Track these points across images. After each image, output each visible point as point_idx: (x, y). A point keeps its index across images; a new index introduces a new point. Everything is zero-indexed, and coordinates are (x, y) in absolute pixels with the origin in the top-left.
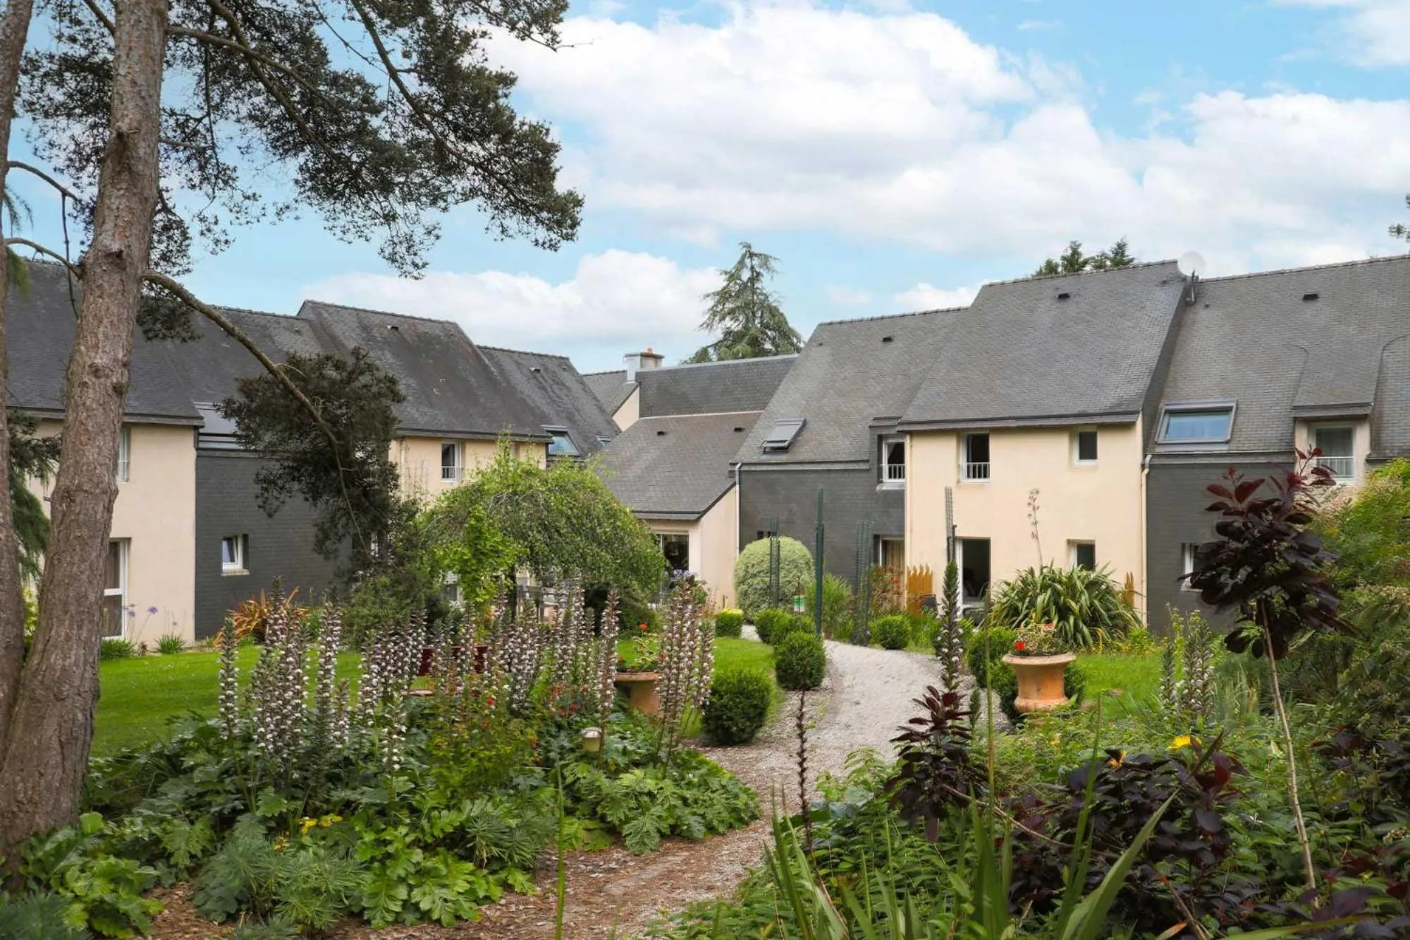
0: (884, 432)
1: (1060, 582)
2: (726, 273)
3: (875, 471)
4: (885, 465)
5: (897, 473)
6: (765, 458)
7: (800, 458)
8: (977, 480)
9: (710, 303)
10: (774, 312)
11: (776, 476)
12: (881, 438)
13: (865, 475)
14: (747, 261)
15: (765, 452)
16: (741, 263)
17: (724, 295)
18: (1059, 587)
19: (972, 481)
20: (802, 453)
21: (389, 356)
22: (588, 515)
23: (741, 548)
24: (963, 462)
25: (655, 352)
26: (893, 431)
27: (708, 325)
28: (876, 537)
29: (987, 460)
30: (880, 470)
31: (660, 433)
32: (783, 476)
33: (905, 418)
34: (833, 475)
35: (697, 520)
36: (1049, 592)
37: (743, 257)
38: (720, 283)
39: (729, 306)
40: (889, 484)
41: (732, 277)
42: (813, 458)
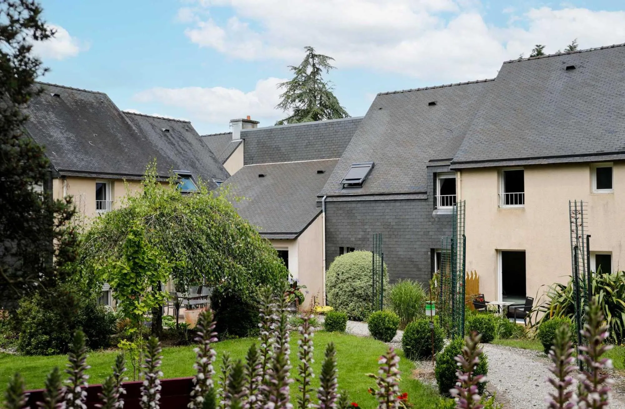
0: (439, 170)
1: (609, 285)
2: (295, 68)
3: (432, 200)
4: (438, 195)
5: (452, 201)
6: (345, 192)
7: (372, 191)
8: (514, 206)
9: (285, 89)
10: (329, 95)
11: (354, 205)
12: (435, 175)
13: (424, 203)
14: (311, 60)
15: (344, 188)
16: (306, 62)
17: (294, 85)
18: (609, 289)
19: (510, 206)
20: (373, 187)
21: (52, 116)
22: (224, 233)
23: (329, 260)
24: (503, 193)
25: (252, 119)
26: (445, 170)
27: (284, 105)
28: (433, 251)
29: (523, 190)
30: (435, 199)
31: (261, 176)
32: (359, 205)
33: (455, 160)
34: (398, 204)
35: (296, 238)
36: (602, 294)
37: (308, 56)
38: (292, 75)
39: (298, 92)
40: (444, 210)
41: (300, 71)
42: (382, 191)
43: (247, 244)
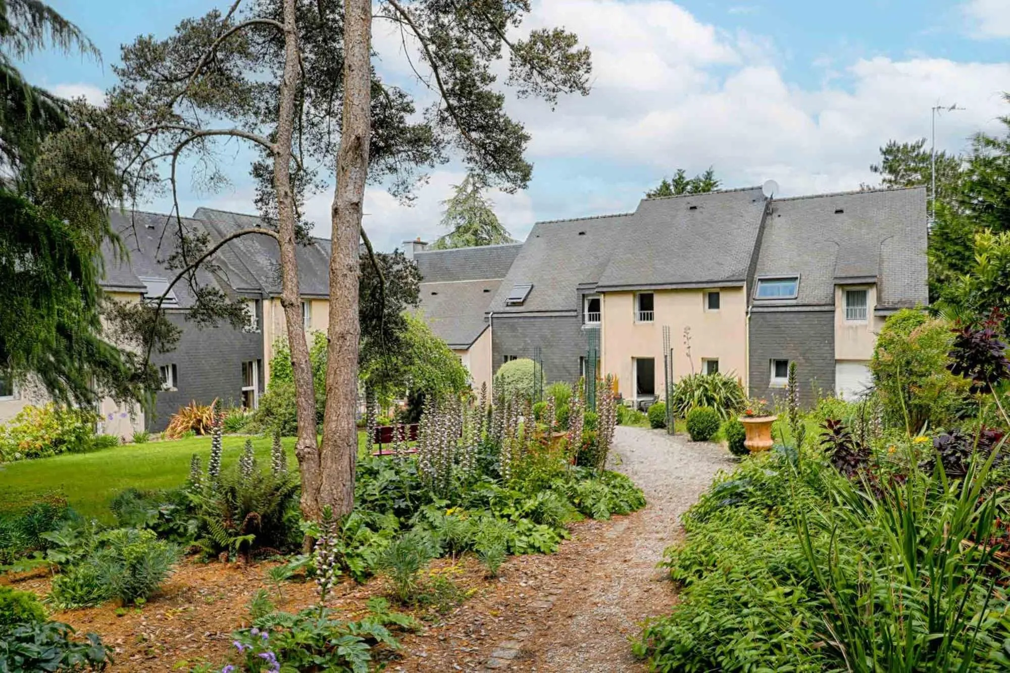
0: (587, 292)
1: (707, 383)
2: (456, 187)
3: (580, 316)
4: (586, 313)
5: (598, 318)
6: (508, 309)
7: (531, 309)
8: (646, 322)
9: (446, 207)
10: (488, 212)
11: (516, 320)
12: (584, 296)
13: (574, 319)
14: (471, 180)
15: (507, 306)
16: (467, 181)
17: (456, 202)
18: (707, 386)
19: (643, 322)
20: (531, 305)
23: (496, 366)
24: (637, 312)
25: (422, 241)
26: (592, 292)
27: (446, 222)
28: (582, 358)
29: (653, 309)
30: (583, 316)
31: (434, 294)
32: (521, 320)
33: (600, 284)
34: (553, 319)
35: (467, 350)
36: (702, 389)
37: (469, 176)
38: (453, 194)
39: (459, 209)
40: (589, 324)
41: (461, 190)
42: (540, 309)
43: (440, 354)
